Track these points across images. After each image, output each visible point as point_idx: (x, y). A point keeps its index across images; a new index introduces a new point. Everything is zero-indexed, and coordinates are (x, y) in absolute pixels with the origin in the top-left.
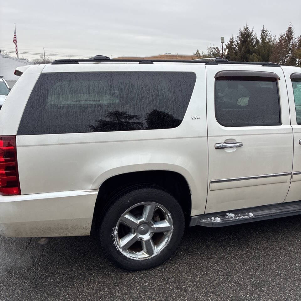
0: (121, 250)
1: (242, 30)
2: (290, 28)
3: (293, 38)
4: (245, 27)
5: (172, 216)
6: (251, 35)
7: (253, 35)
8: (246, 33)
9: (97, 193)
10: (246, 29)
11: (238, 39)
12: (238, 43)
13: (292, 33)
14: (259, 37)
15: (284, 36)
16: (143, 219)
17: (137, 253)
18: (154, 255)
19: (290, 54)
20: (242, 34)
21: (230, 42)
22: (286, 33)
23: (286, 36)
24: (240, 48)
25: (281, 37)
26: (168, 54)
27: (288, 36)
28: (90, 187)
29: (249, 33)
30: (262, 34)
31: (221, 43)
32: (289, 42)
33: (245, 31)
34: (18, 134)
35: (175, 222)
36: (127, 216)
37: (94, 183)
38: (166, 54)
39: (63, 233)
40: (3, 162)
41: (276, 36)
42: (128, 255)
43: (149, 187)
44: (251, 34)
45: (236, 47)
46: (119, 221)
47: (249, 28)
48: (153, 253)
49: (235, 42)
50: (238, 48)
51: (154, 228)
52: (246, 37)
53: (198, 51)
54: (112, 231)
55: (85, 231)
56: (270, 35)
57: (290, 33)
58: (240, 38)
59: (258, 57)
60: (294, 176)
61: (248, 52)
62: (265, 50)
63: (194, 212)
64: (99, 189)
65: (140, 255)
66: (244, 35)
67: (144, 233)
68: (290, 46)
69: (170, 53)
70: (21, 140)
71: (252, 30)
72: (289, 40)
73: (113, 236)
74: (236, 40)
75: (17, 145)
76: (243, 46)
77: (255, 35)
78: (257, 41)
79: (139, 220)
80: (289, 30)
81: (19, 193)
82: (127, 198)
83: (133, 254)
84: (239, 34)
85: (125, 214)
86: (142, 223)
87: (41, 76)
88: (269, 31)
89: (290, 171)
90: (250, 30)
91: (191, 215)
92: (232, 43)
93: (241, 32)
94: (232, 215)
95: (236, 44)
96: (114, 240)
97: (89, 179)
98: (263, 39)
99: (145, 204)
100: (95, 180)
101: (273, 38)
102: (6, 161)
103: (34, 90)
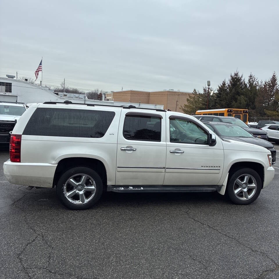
0: (67, 197)
1: (233, 75)
2: (274, 76)
3: (277, 84)
4: (236, 73)
5: (95, 183)
6: (240, 80)
7: (243, 80)
8: (236, 78)
9: (57, 165)
10: (236, 75)
11: (229, 82)
12: (229, 86)
13: (276, 80)
14: (247, 82)
15: (269, 83)
16: (80, 183)
17: (76, 201)
18: (85, 203)
19: (273, 97)
20: (233, 79)
21: (223, 84)
22: (271, 80)
23: (271, 82)
24: (231, 90)
25: (265, 83)
26: (171, 91)
27: (272, 83)
28: (53, 162)
29: (239, 78)
30: (249, 79)
31: (208, 85)
32: (274, 88)
33: (236, 76)
34: (23, 134)
35: (97, 186)
36: (71, 180)
37: (55, 161)
38: (170, 91)
39: (38, 185)
40: (14, 146)
41: (262, 82)
42: (70, 200)
43: (84, 166)
44: (241, 78)
45: (227, 88)
46: (67, 181)
47: (239, 74)
48: (84, 202)
49: (227, 85)
50: (229, 89)
51: (86, 188)
52: (236, 81)
53: (195, 90)
54: (63, 186)
55: (49, 185)
56: (257, 80)
57: (274, 80)
58: (231, 82)
59: (246, 98)
60: (167, 170)
61: (238, 94)
62: (251, 93)
63: (109, 183)
64: (58, 164)
65: (77, 202)
66: (234, 79)
67: (80, 190)
68: (274, 91)
69: (173, 90)
70: (24, 137)
71: (241, 75)
72: (274, 86)
73: (63, 189)
74: (228, 82)
75: (22, 139)
76: (233, 88)
77: (244, 80)
78: (246, 85)
79: (78, 183)
80: (273, 77)
81: (20, 162)
82: (72, 170)
83: (74, 201)
84: (230, 78)
85: (71, 179)
86: (79, 185)
87: (37, 109)
88: (256, 77)
89: (164, 166)
90: (240, 75)
91: (107, 185)
92: (225, 85)
93: (231, 76)
94: (131, 188)
95: (228, 87)
96: (64, 191)
97: (54, 159)
98: (251, 84)
99: (82, 175)
100: (56, 159)
101: (260, 83)
102: (16, 146)
103: (33, 115)
